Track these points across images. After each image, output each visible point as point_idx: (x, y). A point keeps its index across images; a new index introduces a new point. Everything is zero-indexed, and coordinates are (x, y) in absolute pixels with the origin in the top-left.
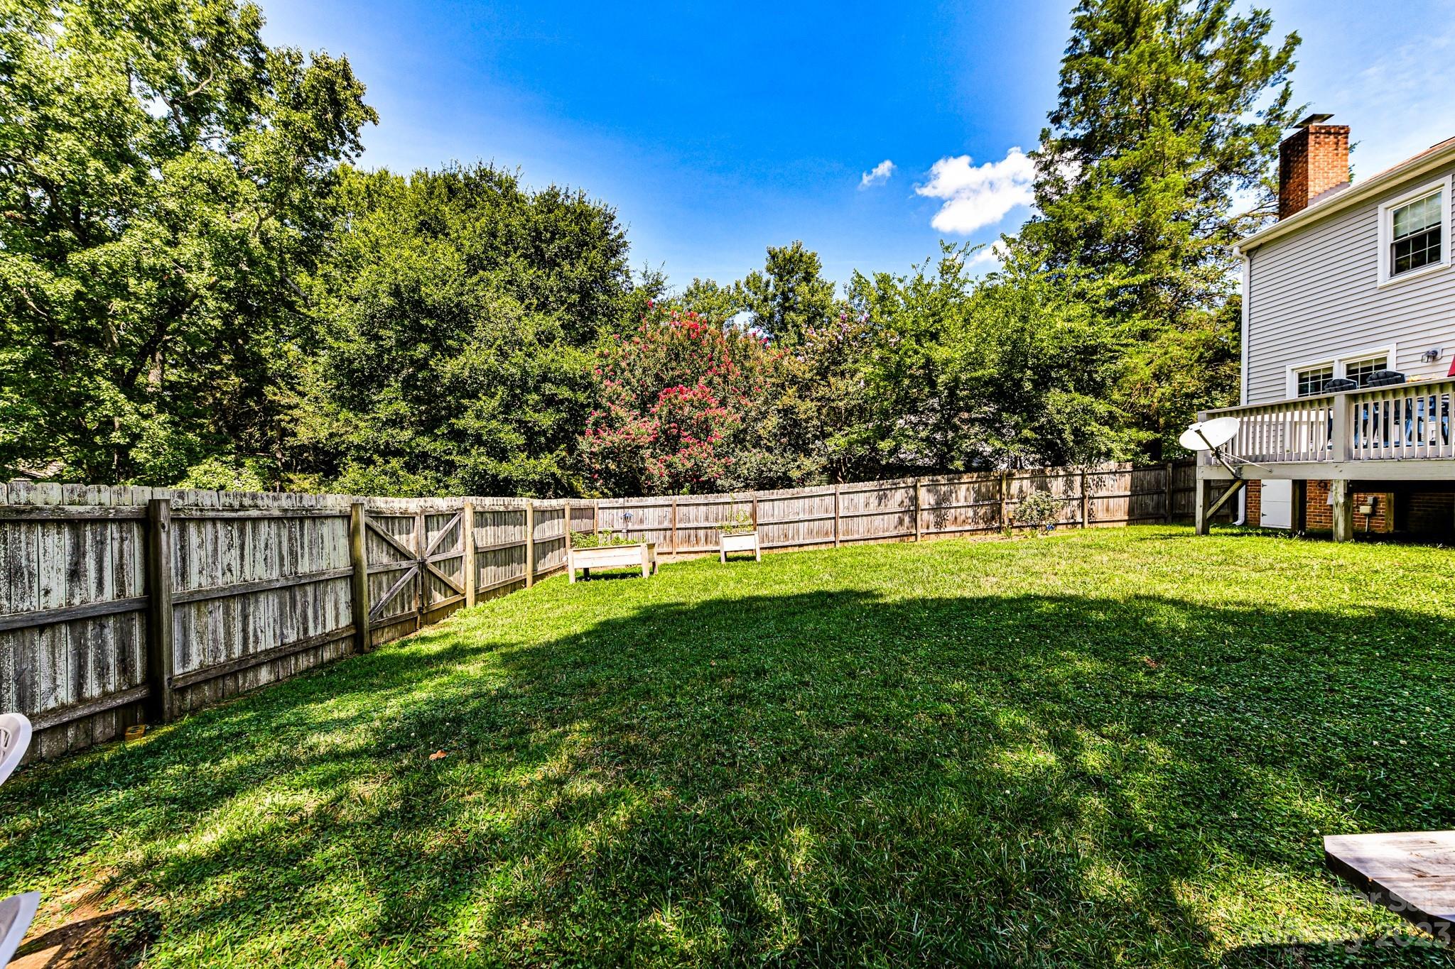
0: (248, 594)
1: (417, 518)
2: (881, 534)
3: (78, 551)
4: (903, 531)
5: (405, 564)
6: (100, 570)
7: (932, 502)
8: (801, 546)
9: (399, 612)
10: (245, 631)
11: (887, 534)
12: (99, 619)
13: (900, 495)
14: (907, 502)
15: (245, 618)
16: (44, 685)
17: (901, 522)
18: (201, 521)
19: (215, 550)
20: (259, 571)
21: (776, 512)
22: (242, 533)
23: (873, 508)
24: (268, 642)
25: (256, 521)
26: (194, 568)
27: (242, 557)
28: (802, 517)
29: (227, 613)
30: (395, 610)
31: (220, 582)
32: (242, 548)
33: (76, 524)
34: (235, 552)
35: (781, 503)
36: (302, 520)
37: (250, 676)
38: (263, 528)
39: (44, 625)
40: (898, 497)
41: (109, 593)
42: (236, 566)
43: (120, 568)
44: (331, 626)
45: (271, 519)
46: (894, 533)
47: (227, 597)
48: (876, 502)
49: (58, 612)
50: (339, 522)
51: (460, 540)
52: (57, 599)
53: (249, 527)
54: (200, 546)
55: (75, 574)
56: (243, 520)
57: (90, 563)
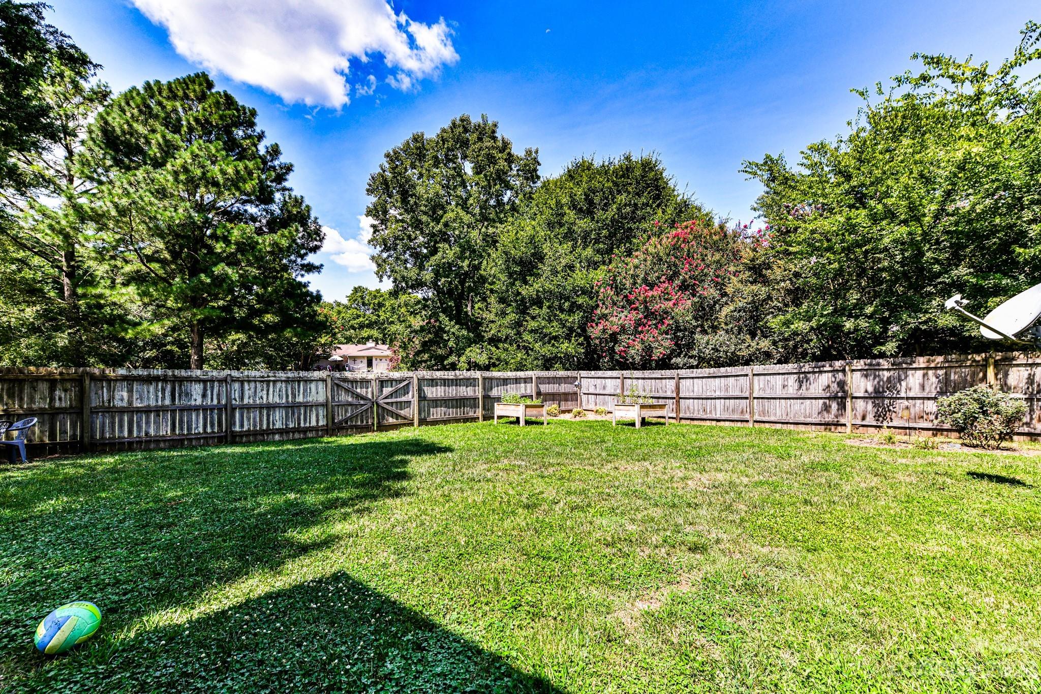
0: (270, 407)
1: (373, 383)
2: (802, 419)
3: (205, 390)
4: (829, 418)
5: (362, 402)
6: (212, 395)
7: (870, 389)
8: (718, 421)
9: (359, 423)
10: (268, 420)
11: (808, 420)
12: (212, 409)
13: (825, 379)
14: (834, 387)
15: (268, 416)
16: (194, 426)
17: (827, 408)
18: (249, 381)
19: (255, 391)
20: (274, 399)
21: (696, 389)
22: (268, 386)
23: (792, 390)
24: (278, 425)
25: (274, 382)
26: (246, 396)
27: (268, 394)
28: (718, 394)
29: (260, 413)
30: (356, 422)
31: (258, 402)
32: (268, 391)
33: (205, 382)
34: (265, 392)
35: (699, 381)
36: (299, 382)
37: (271, 436)
38: (279, 385)
39: (196, 409)
40: (822, 382)
41: (215, 402)
42: (265, 397)
43: (218, 395)
44: (314, 423)
45: (282, 381)
46: (817, 421)
47: (261, 407)
48: (796, 385)
49: (199, 406)
50: (320, 383)
51: (410, 393)
52: (199, 402)
53: (271, 384)
54: (249, 389)
55: (204, 396)
56: (269, 381)
57: (209, 392)
